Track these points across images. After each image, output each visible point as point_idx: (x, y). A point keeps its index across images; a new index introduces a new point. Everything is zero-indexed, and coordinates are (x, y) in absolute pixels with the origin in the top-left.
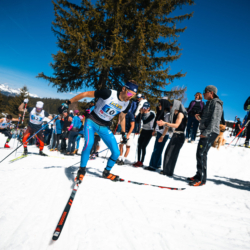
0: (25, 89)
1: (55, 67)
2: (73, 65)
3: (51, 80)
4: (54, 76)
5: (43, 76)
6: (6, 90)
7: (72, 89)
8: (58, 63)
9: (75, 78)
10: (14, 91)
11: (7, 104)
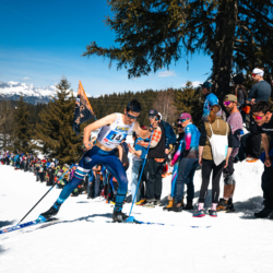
0: (64, 84)
1: (116, 25)
2: (154, 10)
3: (113, 54)
4: (119, 46)
5: (95, 50)
6: (30, 93)
7: (158, 64)
8: (123, 13)
9: (160, 38)
10: (45, 93)
11: (36, 120)
